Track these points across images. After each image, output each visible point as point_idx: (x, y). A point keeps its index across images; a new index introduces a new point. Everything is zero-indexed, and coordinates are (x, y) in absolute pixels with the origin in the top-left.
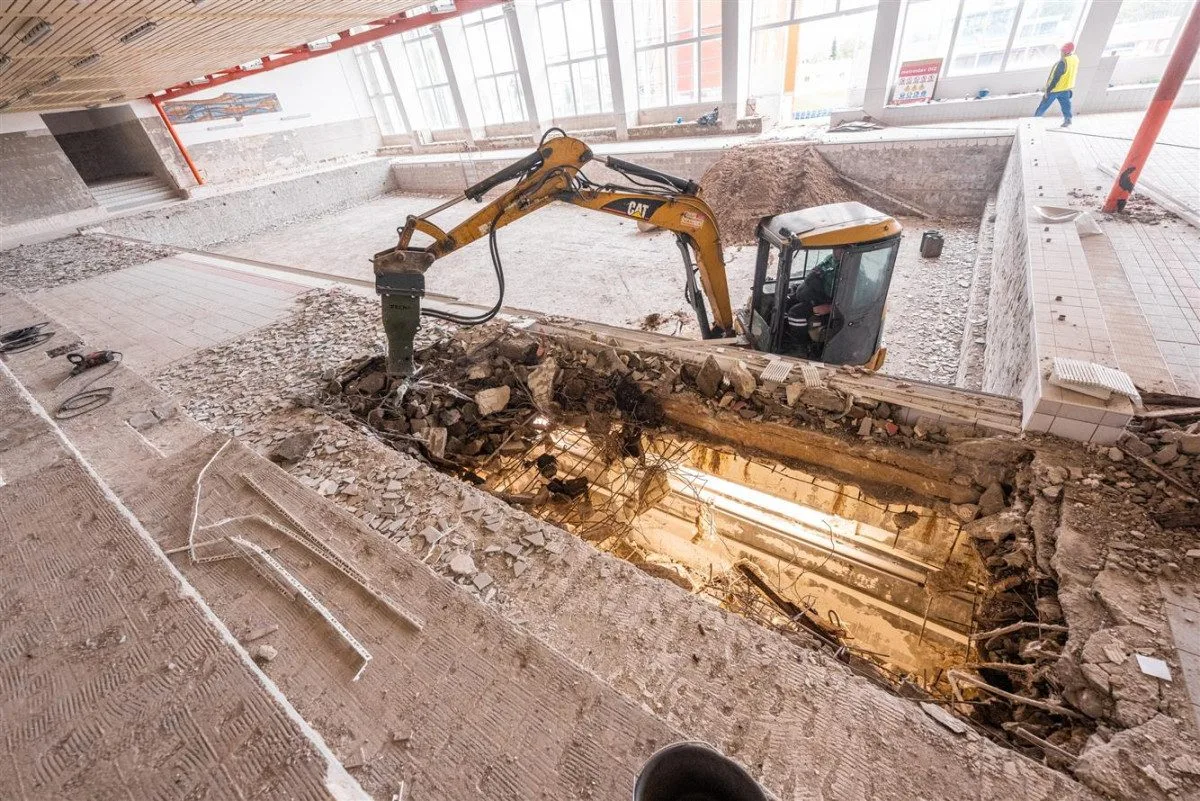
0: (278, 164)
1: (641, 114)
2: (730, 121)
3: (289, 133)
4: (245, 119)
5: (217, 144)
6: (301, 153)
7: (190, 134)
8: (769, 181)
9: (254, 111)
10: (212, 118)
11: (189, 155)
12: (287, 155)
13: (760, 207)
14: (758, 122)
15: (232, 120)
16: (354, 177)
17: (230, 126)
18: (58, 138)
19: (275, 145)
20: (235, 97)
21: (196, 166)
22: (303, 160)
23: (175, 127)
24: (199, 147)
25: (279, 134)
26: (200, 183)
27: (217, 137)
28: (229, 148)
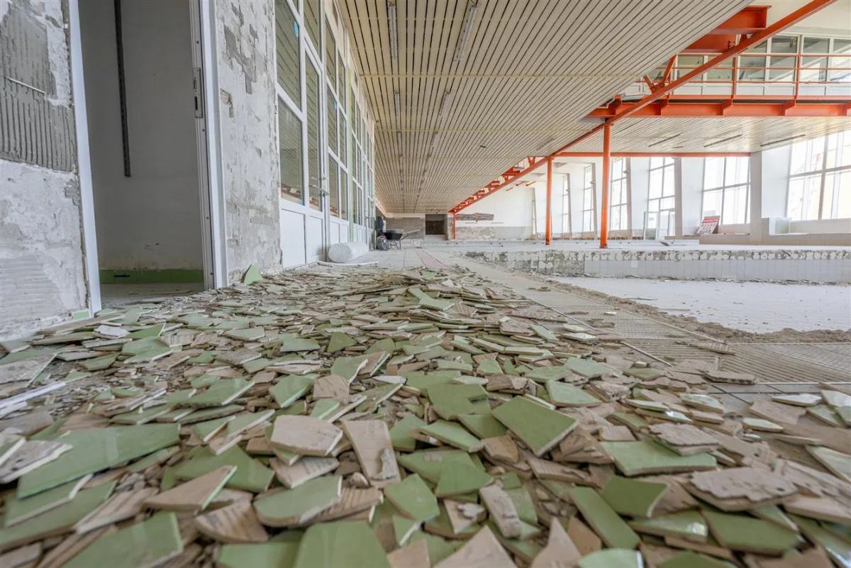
3: (492, 228)
4: (479, 221)
5: (466, 228)
6: (494, 235)
7: (459, 224)
9: (483, 219)
10: (468, 220)
11: (455, 229)
12: (488, 235)
15: (475, 221)
17: (473, 223)
18: (426, 222)
19: (486, 231)
20: (478, 214)
21: (456, 233)
22: (493, 237)
23: (456, 221)
24: (461, 228)
25: (488, 228)
26: (454, 238)
27: (468, 225)
28: (470, 230)
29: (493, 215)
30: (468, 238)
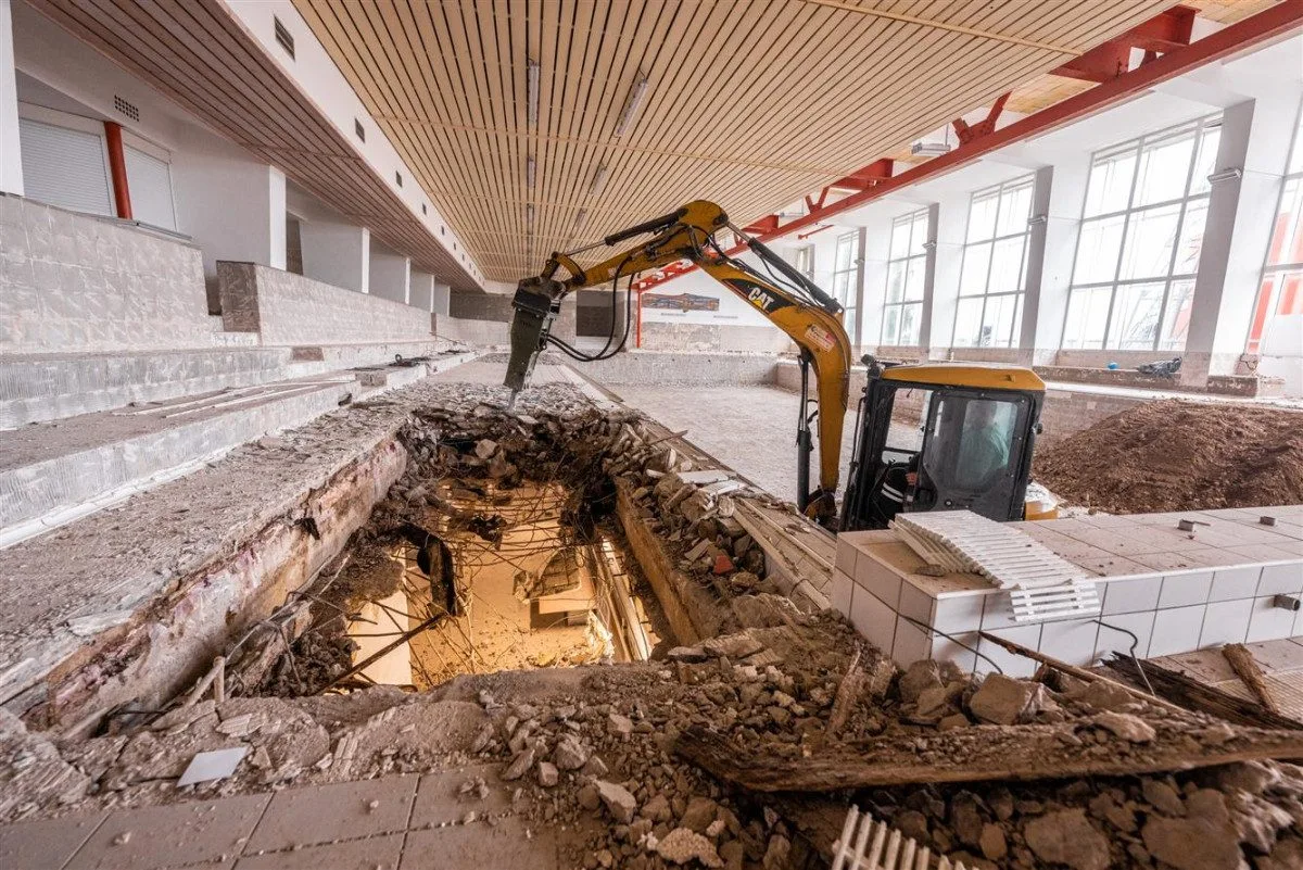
0: (697, 346)
1: (1060, 354)
2: (1195, 375)
3: (716, 327)
4: (690, 312)
5: (663, 324)
6: (718, 342)
7: (649, 315)
8: (1200, 443)
9: (698, 308)
10: (668, 307)
11: (641, 327)
12: (706, 342)
13: (1166, 472)
14: (1253, 382)
15: (680, 311)
16: (740, 364)
17: (677, 315)
18: (578, 307)
19: (703, 332)
20: (690, 296)
21: (642, 335)
22: (716, 347)
23: (643, 310)
24: (651, 324)
25: (708, 327)
26: (638, 346)
27: (667, 320)
28: (669, 329)
29: (718, 301)
30: (667, 346)
